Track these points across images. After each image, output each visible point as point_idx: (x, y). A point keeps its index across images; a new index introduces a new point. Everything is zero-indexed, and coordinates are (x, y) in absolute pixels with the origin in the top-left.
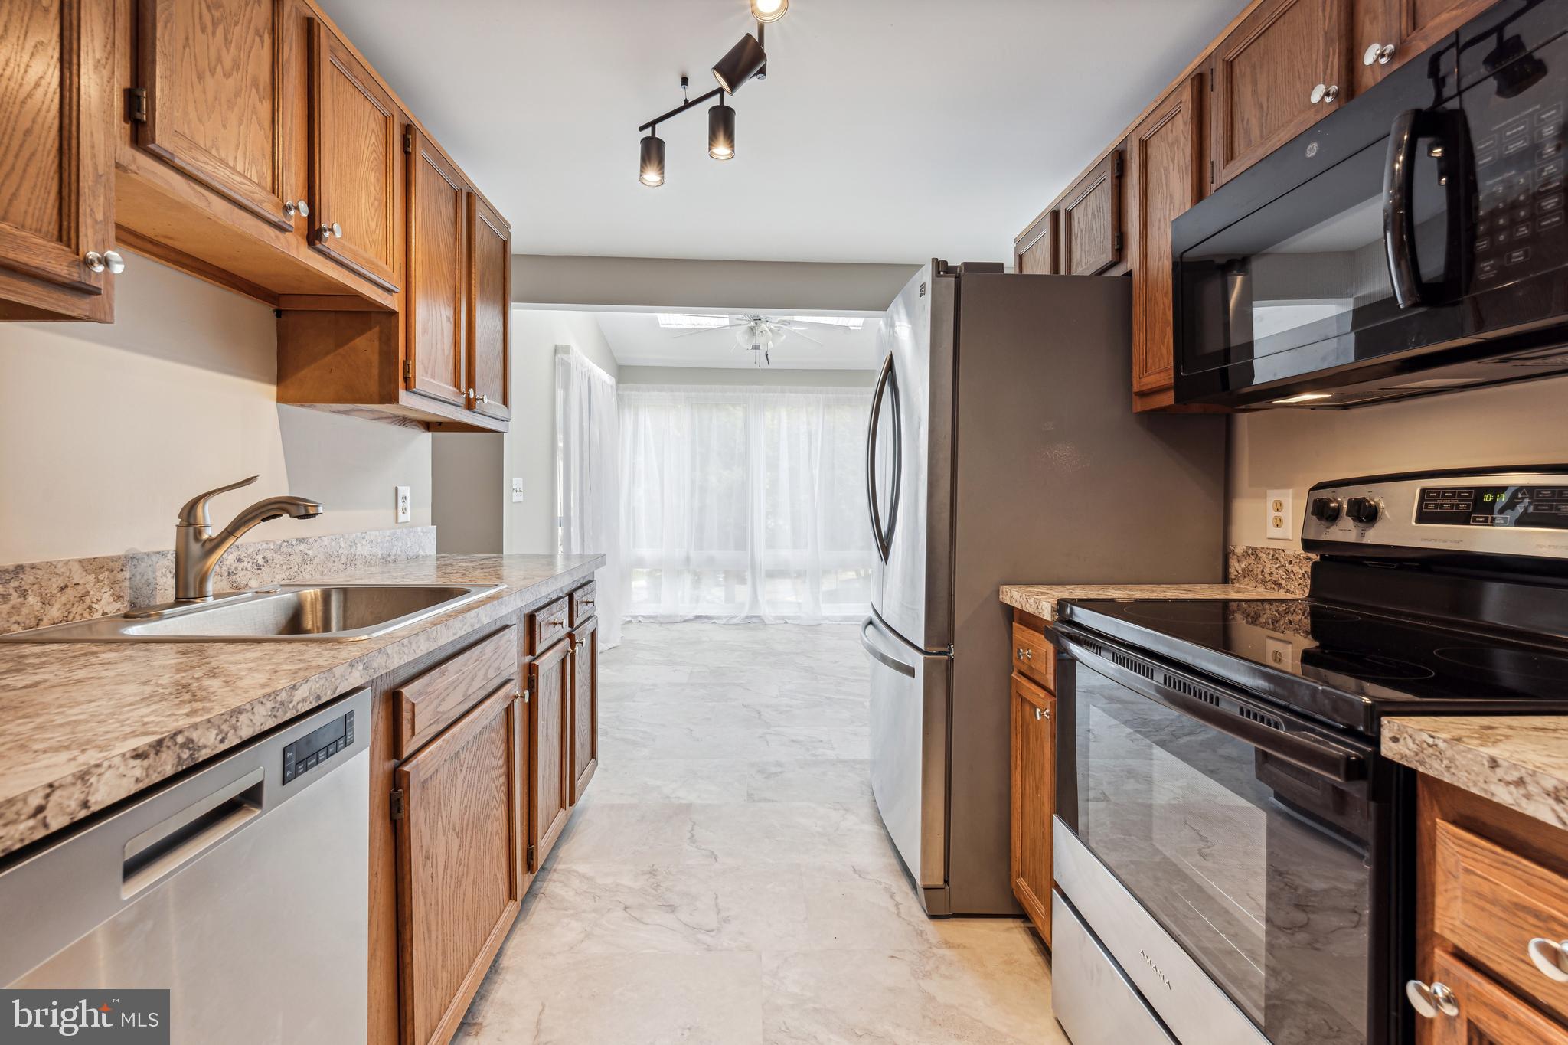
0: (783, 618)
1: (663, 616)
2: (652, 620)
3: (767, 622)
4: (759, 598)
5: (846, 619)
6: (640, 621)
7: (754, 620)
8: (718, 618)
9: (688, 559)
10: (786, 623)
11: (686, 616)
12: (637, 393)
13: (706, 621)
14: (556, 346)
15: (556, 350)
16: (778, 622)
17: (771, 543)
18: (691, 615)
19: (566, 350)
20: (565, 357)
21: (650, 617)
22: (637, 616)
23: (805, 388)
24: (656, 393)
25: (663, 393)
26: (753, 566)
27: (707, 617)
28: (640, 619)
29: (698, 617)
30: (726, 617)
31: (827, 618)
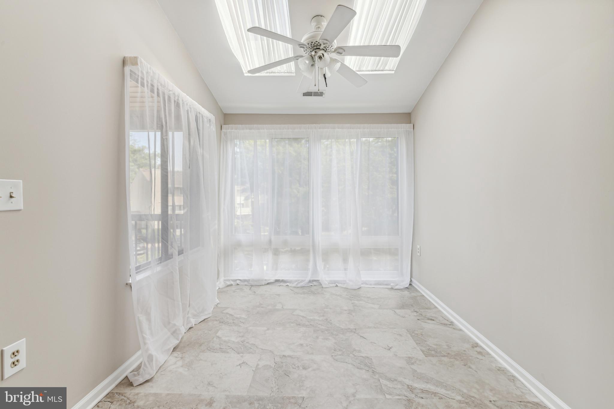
0: (335, 282)
1: (253, 280)
2: (246, 283)
3: (324, 286)
4: (318, 267)
5: (379, 283)
6: (238, 284)
7: (315, 283)
8: (290, 282)
9: (270, 242)
10: (337, 286)
11: (269, 280)
12: (236, 131)
13: (282, 284)
14: (124, 57)
15: (124, 62)
16: (331, 285)
17: (326, 228)
18: (272, 279)
19: (134, 61)
20: (133, 68)
21: (245, 281)
22: (236, 280)
23: (348, 125)
24: (248, 131)
25: (253, 131)
26: (314, 246)
27: (283, 281)
28: (238, 282)
29: (277, 281)
30: (296, 281)
31: (365, 283)
